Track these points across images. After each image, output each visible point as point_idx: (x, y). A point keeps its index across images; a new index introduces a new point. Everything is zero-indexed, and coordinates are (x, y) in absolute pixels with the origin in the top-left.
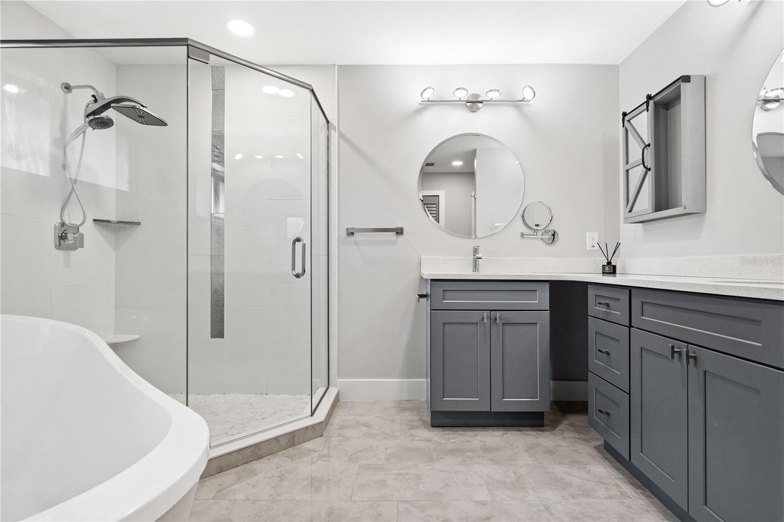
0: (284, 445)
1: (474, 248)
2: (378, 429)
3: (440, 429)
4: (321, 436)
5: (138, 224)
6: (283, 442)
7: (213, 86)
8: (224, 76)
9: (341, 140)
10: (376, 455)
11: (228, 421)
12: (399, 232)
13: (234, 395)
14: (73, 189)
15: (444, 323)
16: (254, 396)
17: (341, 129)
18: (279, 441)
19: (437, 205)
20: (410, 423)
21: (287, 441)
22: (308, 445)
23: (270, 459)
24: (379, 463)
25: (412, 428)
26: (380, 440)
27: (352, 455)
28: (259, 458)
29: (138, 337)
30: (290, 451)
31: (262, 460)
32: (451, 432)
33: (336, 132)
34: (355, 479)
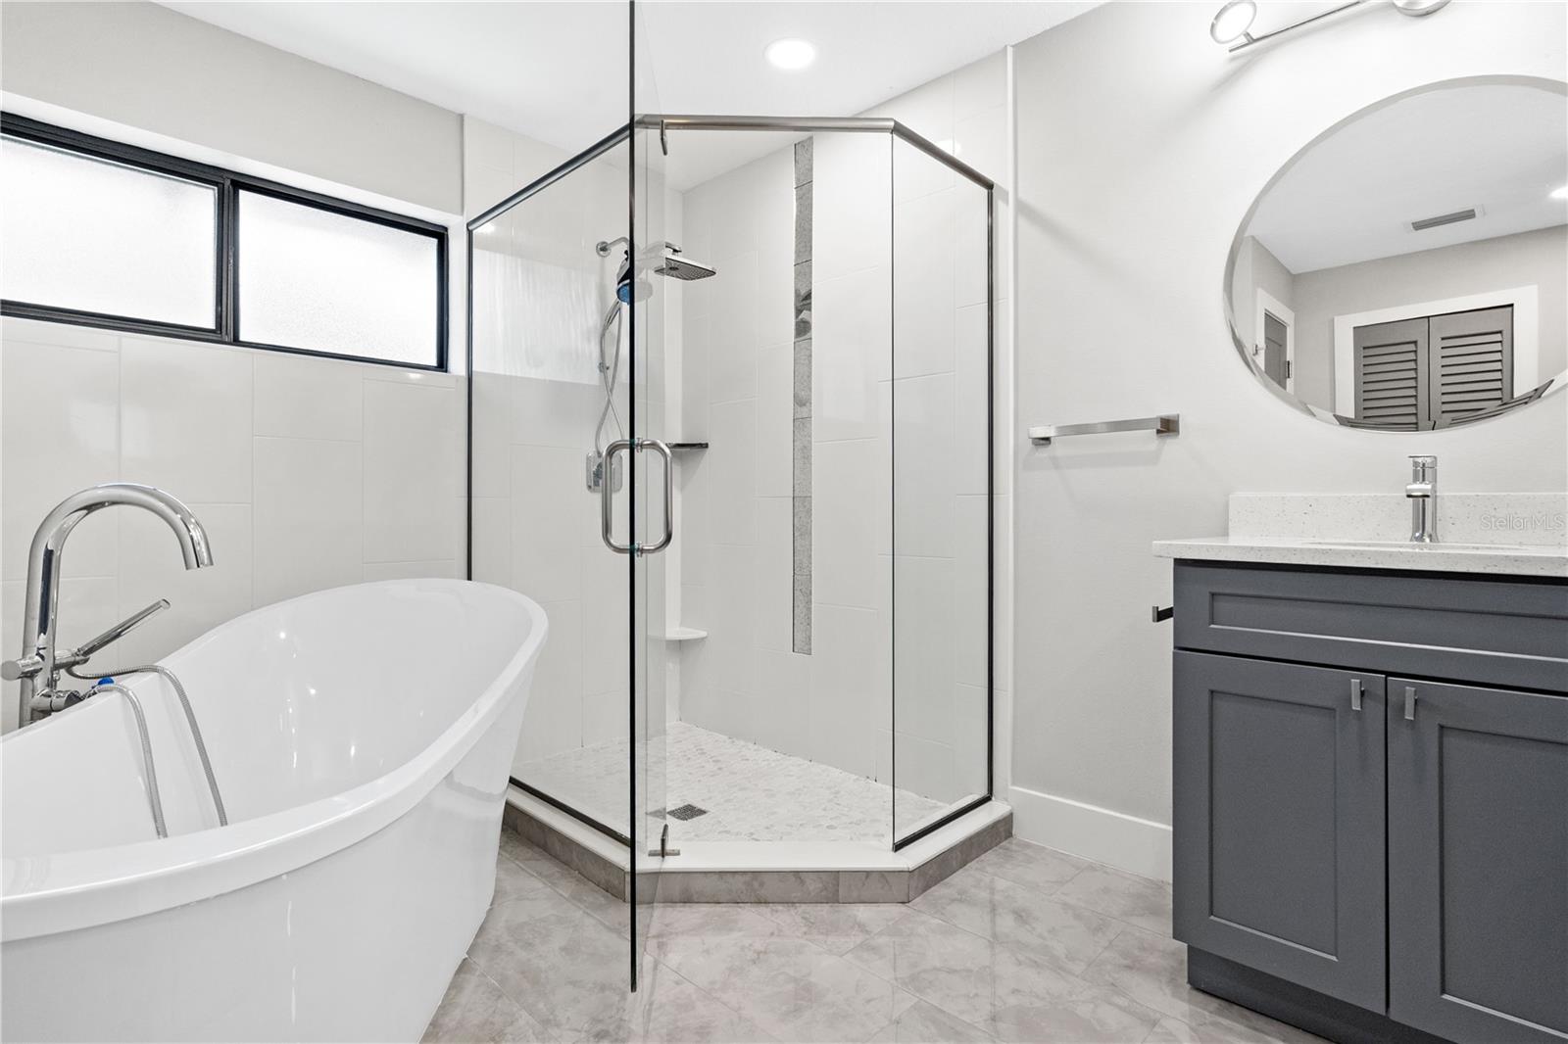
0: (813, 894)
1: (1416, 464)
2: (1040, 936)
3: (1214, 1003)
4: (903, 903)
5: (706, 446)
6: (813, 886)
7: (798, 179)
8: (812, 156)
9: (1022, 222)
10: (976, 995)
11: (775, 813)
12: (1168, 427)
13: (824, 767)
14: (609, 401)
15: (1212, 692)
16: (854, 777)
17: (1021, 195)
18: (802, 882)
19: (1506, 333)
20: (1136, 952)
21: (821, 885)
22: (863, 912)
23: (777, 911)
24: (966, 1018)
25: (1133, 966)
26: (1020, 963)
27: (925, 971)
28: (761, 901)
29: (703, 634)
30: (824, 910)
31: (763, 909)
32: (1239, 1027)
33: (1007, 203)
34: (882, 1028)
